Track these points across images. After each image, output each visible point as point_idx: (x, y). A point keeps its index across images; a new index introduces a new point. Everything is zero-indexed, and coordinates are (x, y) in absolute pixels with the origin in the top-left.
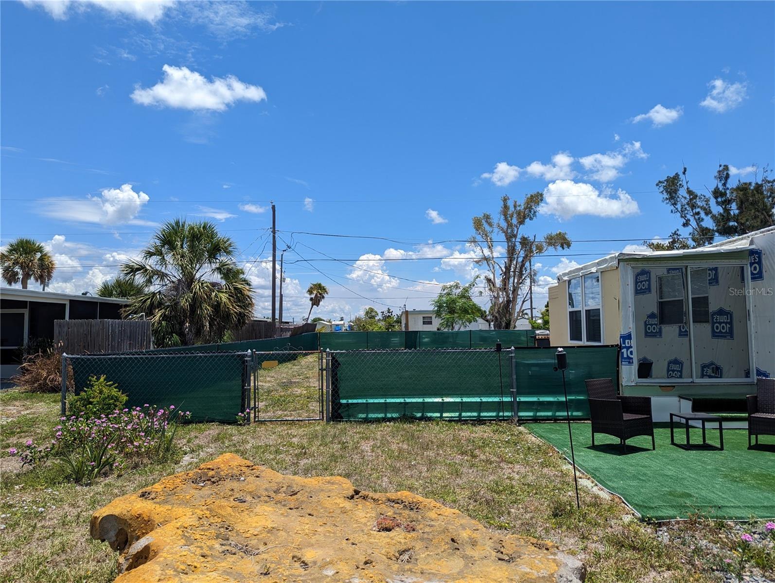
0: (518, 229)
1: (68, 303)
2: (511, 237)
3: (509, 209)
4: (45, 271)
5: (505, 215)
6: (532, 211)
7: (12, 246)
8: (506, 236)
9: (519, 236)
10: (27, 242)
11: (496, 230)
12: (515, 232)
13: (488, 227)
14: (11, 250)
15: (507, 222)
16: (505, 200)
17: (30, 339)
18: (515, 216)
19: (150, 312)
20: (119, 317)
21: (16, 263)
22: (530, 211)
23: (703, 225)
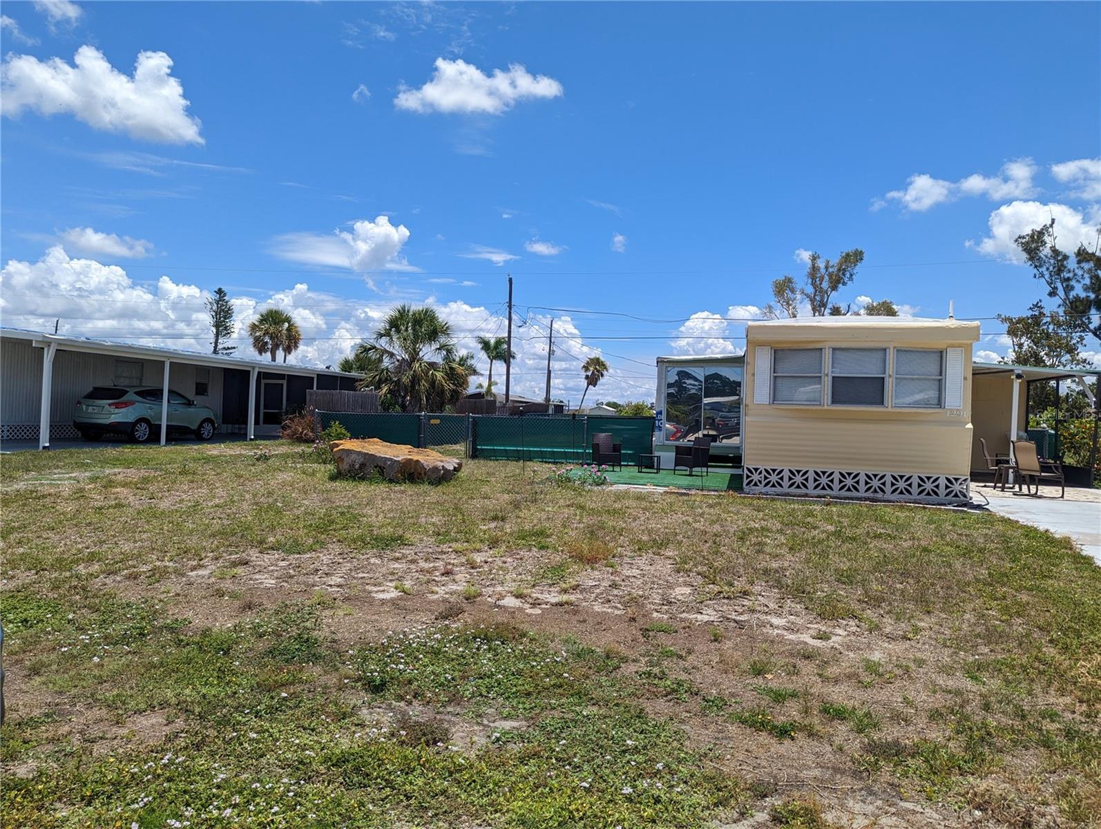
0: (828, 296)
1: (315, 376)
2: (819, 306)
3: (818, 270)
4: (291, 340)
5: (813, 279)
6: (848, 273)
7: (262, 316)
8: (812, 304)
9: (829, 306)
10: (276, 312)
11: (800, 296)
12: (825, 301)
13: (790, 293)
14: (262, 320)
15: (815, 288)
16: (814, 259)
17: (287, 405)
18: (826, 278)
19: (378, 387)
20: (355, 390)
21: (266, 333)
22: (844, 275)
23: (1072, 294)
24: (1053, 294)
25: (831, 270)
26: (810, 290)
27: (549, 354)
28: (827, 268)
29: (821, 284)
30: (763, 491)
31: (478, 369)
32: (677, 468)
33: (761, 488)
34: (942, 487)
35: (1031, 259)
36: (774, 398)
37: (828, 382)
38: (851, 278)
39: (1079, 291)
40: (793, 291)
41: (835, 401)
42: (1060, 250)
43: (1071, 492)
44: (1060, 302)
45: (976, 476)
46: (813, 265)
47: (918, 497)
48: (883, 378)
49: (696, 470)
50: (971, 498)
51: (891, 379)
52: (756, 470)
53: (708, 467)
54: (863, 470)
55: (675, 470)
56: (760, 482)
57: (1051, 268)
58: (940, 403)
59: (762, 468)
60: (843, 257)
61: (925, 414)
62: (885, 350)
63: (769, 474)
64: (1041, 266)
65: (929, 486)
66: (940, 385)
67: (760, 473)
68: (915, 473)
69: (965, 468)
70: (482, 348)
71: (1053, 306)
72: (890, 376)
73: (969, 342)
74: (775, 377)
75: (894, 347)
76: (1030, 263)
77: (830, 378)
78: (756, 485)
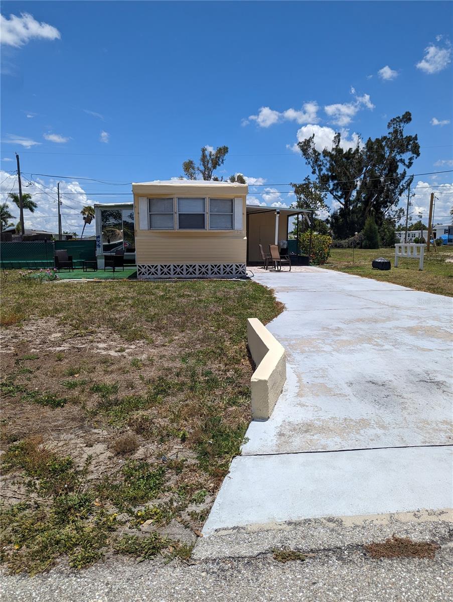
0: (212, 172)
3: (206, 157)
5: (204, 162)
6: (221, 159)
11: (197, 172)
12: (210, 174)
15: (205, 167)
16: (204, 151)
18: (210, 161)
22: (219, 160)
23: (322, 173)
24: (314, 173)
25: (212, 157)
26: (202, 168)
27: (59, 204)
28: (210, 156)
29: (208, 165)
30: (147, 277)
31: (12, 214)
32: (106, 268)
33: (146, 276)
34: (234, 269)
35: (304, 154)
36: (151, 226)
37: (176, 217)
38: (222, 162)
39: (324, 171)
40: (193, 169)
41: (180, 227)
42: (317, 150)
43: (294, 268)
44: (317, 177)
45: (250, 263)
46: (203, 154)
47: (223, 275)
48: (204, 214)
49: (117, 269)
50: (247, 274)
51: (208, 215)
52: (143, 266)
53: (123, 266)
54: (197, 264)
55: (105, 269)
56: (146, 273)
57: (313, 160)
58: (232, 227)
59: (146, 265)
60: (218, 150)
61: (225, 233)
62: (204, 199)
63: (150, 268)
64: (309, 158)
65: (228, 269)
66: (232, 217)
67: (146, 268)
68: (222, 264)
69: (244, 260)
70: (14, 201)
71: (314, 178)
72: (207, 213)
73: (245, 195)
74: (150, 215)
75: (209, 198)
76: (304, 156)
77: (178, 215)
78: (143, 274)
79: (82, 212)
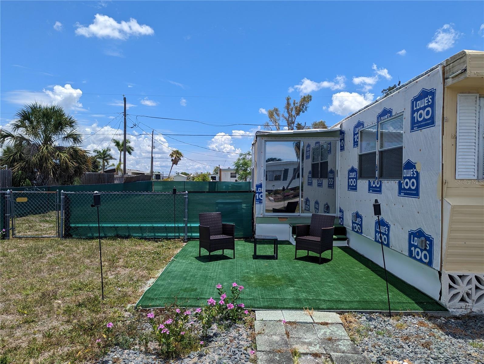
0: (295, 118)
2: (291, 123)
3: (290, 105)
5: (288, 109)
6: (304, 107)
8: (288, 122)
9: (296, 123)
11: (281, 118)
12: (294, 120)
13: (277, 116)
15: (289, 114)
16: (288, 99)
18: (294, 109)
19: (11, 166)
26: (287, 115)
27: (152, 148)
28: (294, 104)
29: (291, 112)
33: (471, 305)
38: (306, 109)
46: (288, 102)
56: (470, 296)
59: (471, 274)
60: (302, 99)
67: (469, 283)
78: (463, 300)
79: (171, 155)
